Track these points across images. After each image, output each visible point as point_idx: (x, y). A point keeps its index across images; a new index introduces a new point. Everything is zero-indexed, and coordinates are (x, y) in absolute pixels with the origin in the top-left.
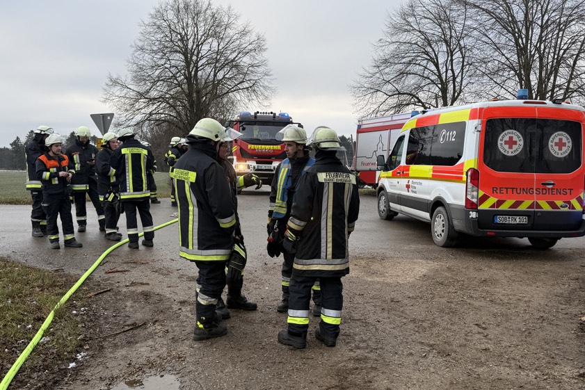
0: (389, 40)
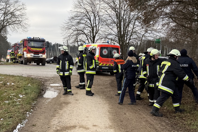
0: (74, 11)
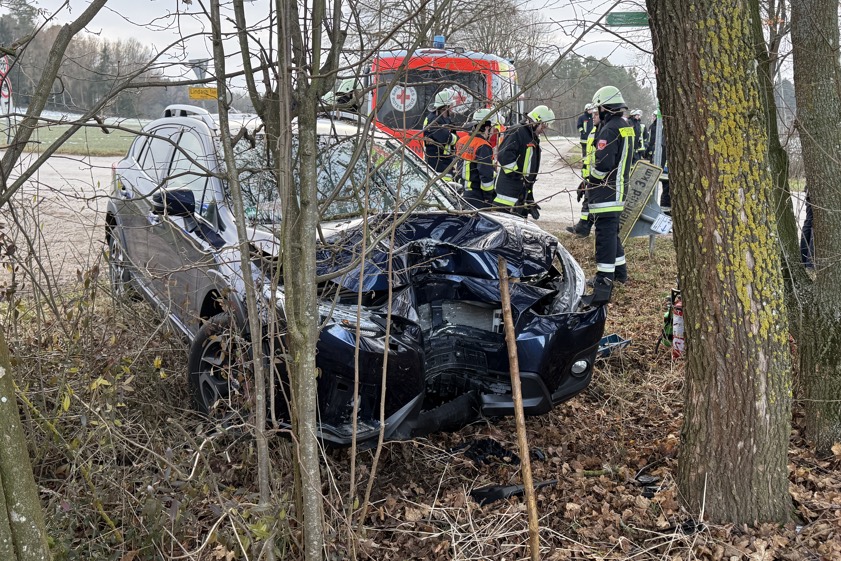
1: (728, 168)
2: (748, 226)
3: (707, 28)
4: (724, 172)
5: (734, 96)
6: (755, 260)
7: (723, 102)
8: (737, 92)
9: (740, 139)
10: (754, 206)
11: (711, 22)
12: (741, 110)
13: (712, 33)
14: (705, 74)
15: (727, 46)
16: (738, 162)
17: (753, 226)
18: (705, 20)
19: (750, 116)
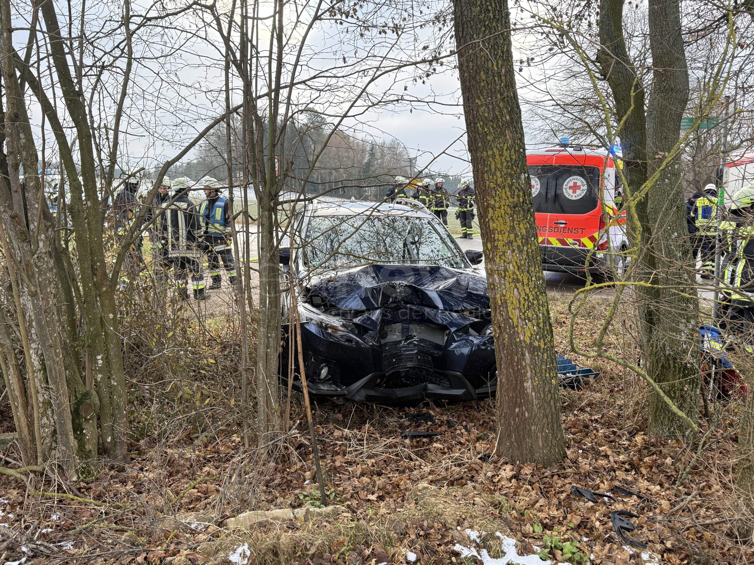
1: (500, 238)
2: (514, 273)
3: (488, 156)
4: (498, 240)
5: (504, 196)
6: (519, 293)
7: (497, 199)
8: (506, 193)
9: (508, 220)
10: (518, 261)
11: (490, 153)
12: (508, 203)
13: (491, 159)
14: (487, 182)
15: (499, 166)
16: (507, 234)
17: (518, 273)
18: (487, 152)
19: (514, 207)
